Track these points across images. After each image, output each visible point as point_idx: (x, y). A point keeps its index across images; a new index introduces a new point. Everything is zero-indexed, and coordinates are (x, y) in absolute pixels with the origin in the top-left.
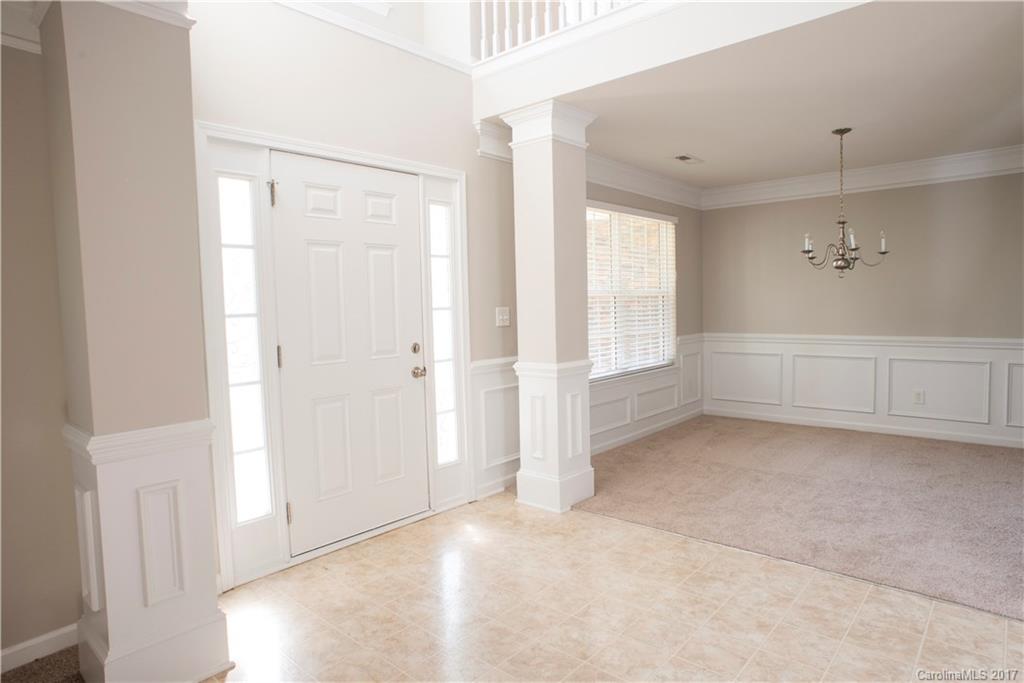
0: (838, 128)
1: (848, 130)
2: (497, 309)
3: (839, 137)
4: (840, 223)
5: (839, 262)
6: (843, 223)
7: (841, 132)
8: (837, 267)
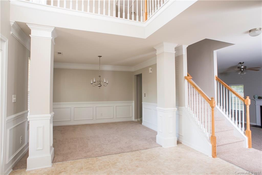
0: (100, 56)
1: (101, 56)
2: (13, 95)
3: (99, 57)
4: (99, 76)
5: (100, 85)
6: (100, 76)
7: (100, 57)
8: (99, 86)
